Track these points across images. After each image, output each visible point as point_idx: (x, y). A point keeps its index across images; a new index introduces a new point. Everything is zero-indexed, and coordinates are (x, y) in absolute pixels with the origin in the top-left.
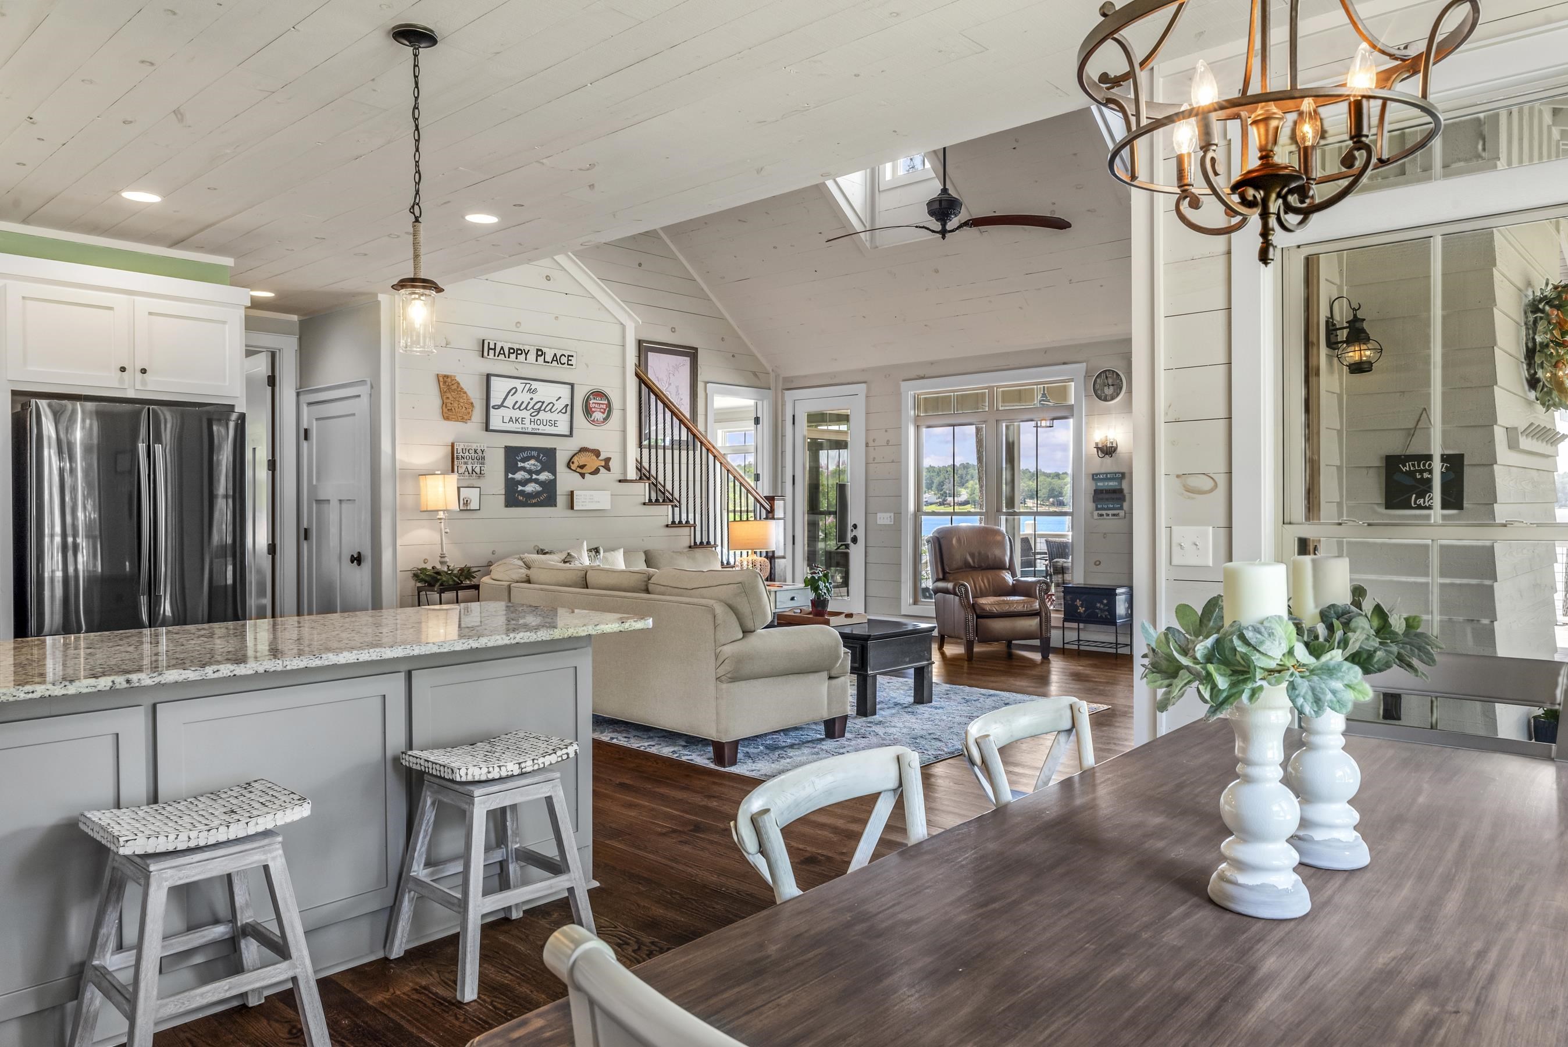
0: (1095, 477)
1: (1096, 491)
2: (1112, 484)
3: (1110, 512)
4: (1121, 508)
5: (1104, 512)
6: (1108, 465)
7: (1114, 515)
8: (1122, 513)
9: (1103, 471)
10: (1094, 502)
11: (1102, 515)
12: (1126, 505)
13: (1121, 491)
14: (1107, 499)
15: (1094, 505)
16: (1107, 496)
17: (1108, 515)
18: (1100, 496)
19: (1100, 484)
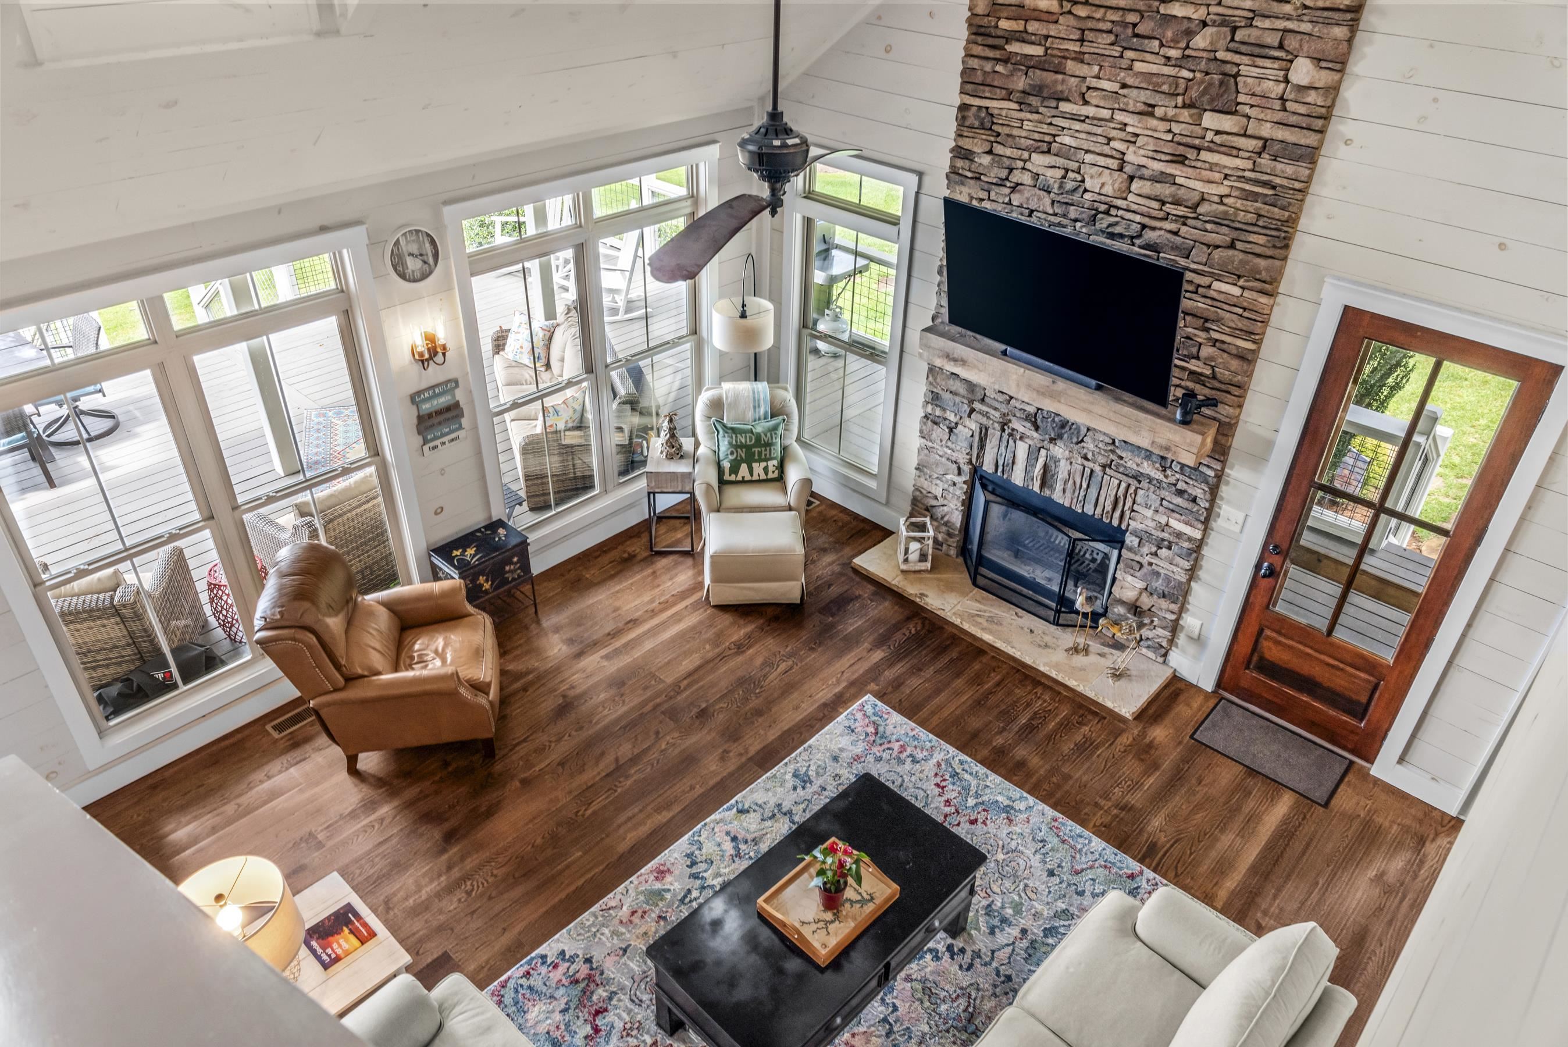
0: (415, 398)
1: (421, 419)
2: (443, 401)
3: (446, 439)
4: (460, 428)
5: (437, 442)
6: (434, 374)
7: (452, 440)
8: (461, 433)
9: (424, 386)
10: (419, 433)
11: (436, 447)
12: (465, 422)
13: (457, 405)
14: (440, 423)
15: (420, 439)
16: (441, 418)
17: (443, 444)
18: (430, 423)
19: (426, 407)
